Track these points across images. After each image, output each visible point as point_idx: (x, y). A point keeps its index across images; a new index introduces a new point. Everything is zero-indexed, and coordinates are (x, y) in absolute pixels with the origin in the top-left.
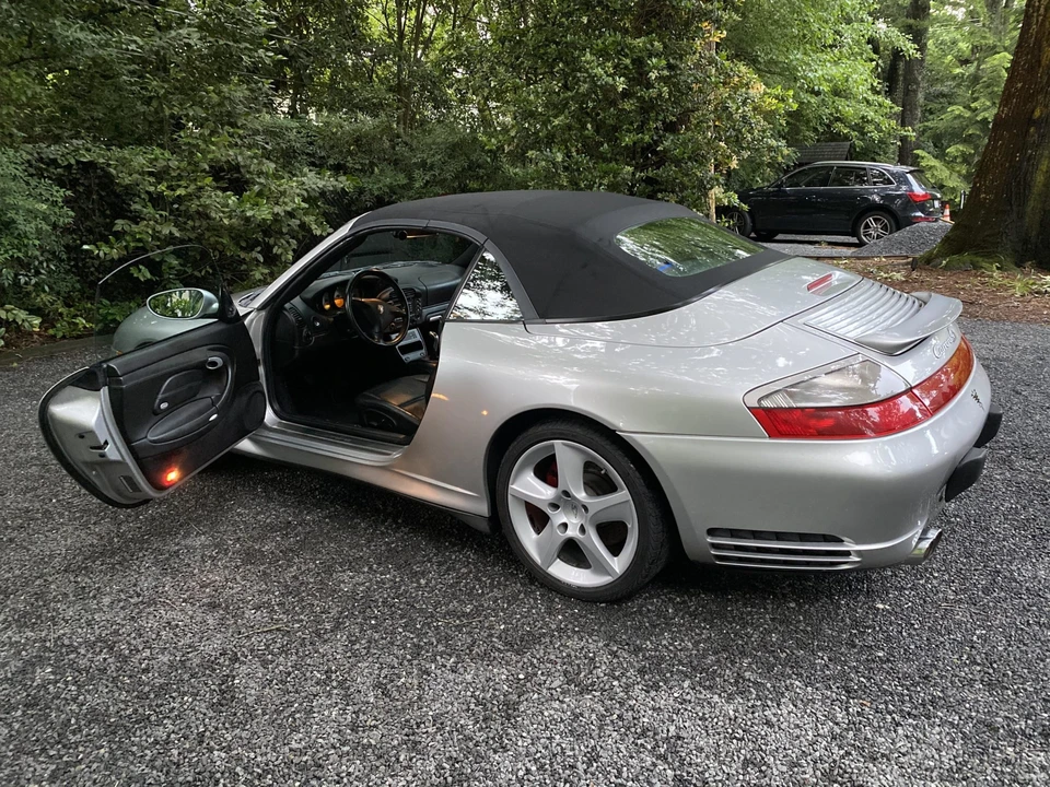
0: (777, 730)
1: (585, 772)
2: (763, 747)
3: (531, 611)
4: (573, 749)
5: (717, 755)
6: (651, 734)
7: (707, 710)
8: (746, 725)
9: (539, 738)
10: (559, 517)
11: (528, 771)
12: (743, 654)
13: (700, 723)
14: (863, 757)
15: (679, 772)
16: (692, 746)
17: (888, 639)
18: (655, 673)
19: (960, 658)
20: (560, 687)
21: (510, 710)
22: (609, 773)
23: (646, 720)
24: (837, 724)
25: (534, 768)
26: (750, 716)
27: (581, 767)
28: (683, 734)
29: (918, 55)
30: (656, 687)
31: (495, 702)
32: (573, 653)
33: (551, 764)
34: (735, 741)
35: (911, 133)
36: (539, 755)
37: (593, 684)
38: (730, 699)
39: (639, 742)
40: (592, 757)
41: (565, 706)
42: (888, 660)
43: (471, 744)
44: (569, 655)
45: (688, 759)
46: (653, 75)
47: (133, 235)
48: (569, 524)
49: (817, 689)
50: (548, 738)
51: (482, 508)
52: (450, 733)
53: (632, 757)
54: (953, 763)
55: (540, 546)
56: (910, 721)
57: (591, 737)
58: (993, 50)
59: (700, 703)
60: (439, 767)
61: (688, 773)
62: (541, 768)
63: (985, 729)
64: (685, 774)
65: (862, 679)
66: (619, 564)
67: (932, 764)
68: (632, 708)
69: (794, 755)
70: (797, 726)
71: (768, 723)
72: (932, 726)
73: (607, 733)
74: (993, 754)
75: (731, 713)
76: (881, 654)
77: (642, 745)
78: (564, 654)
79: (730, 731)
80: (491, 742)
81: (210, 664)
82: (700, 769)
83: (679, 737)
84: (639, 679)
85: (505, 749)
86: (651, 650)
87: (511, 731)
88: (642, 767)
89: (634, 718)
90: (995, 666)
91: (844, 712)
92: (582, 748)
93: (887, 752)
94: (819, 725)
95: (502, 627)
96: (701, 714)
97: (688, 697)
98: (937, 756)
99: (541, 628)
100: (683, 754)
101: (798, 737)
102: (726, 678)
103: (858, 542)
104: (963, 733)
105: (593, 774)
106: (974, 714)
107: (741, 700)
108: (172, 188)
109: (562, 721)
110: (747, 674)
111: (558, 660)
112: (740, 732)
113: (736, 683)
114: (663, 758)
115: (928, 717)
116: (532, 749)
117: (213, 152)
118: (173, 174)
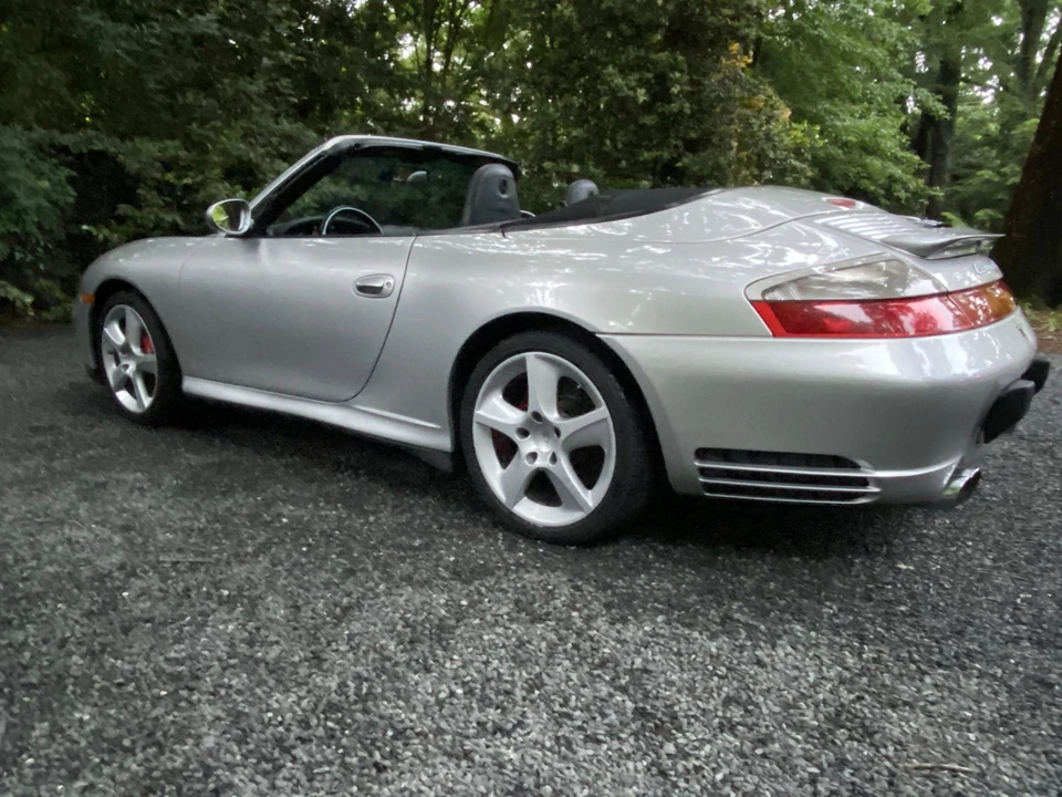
0: (770, 669)
1: (524, 699)
2: (751, 686)
3: (488, 547)
4: (512, 675)
5: (691, 690)
6: (610, 665)
7: (683, 646)
8: (731, 663)
9: (472, 662)
10: (527, 446)
11: (452, 694)
12: (733, 598)
13: (674, 657)
14: (880, 703)
15: (641, 705)
16: (661, 679)
17: (912, 596)
18: (624, 608)
19: (1001, 617)
20: (508, 614)
21: (441, 633)
22: (553, 701)
23: (607, 650)
24: (847, 669)
25: (460, 691)
26: (737, 654)
27: (519, 693)
28: (651, 667)
29: (948, 117)
30: (624, 621)
31: (427, 625)
32: (529, 585)
33: (483, 689)
34: (716, 679)
35: (938, 192)
36: (468, 678)
37: (548, 614)
38: (713, 636)
39: (595, 672)
40: (535, 684)
41: (510, 631)
42: (912, 615)
43: (388, 664)
44: (524, 587)
45: (654, 692)
46: (675, 90)
47: (134, 219)
48: (538, 452)
49: (823, 634)
50: (484, 663)
51: (444, 442)
52: (366, 653)
53: (584, 686)
54: (996, 715)
55: (505, 482)
56: (941, 671)
57: (537, 664)
58: (1023, 117)
59: (675, 637)
60: (343, 685)
61: (653, 707)
62: (470, 692)
63: (1036, 685)
64: (648, 707)
65: (879, 629)
66: (591, 498)
67: (969, 714)
68: (591, 639)
69: (790, 697)
70: (797, 668)
71: (759, 663)
72: (968, 677)
73: (557, 661)
74: (1049, 710)
75: (714, 650)
76: (903, 608)
77: (599, 676)
78: (519, 585)
79: (710, 668)
80: (413, 663)
81: (102, 577)
82: (668, 703)
83: (646, 671)
84: (604, 612)
85: (428, 670)
86: (623, 588)
87: (439, 652)
88: (595, 697)
89: (593, 649)
90: (1045, 626)
91: (856, 659)
92: (524, 673)
93: (910, 700)
94: (824, 668)
95: (452, 559)
96: (675, 650)
97: (662, 631)
98: (975, 708)
99: (497, 562)
100: (649, 687)
101: (796, 679)
102: (710, 617)
103: (877, 468)
104: (1009, 687)
105: (532, 702)
106: (1021, 669)
107: (727, 640)
108: (179, 178)
109: (504, 646)
110: (737, 616)
111: (510, 590)
112: (724, 669)
113: (723, 623)
114: (623, 690)
115: (963, 668)
116: (462, 672)
117: (224, 143)
118: (182, 163)
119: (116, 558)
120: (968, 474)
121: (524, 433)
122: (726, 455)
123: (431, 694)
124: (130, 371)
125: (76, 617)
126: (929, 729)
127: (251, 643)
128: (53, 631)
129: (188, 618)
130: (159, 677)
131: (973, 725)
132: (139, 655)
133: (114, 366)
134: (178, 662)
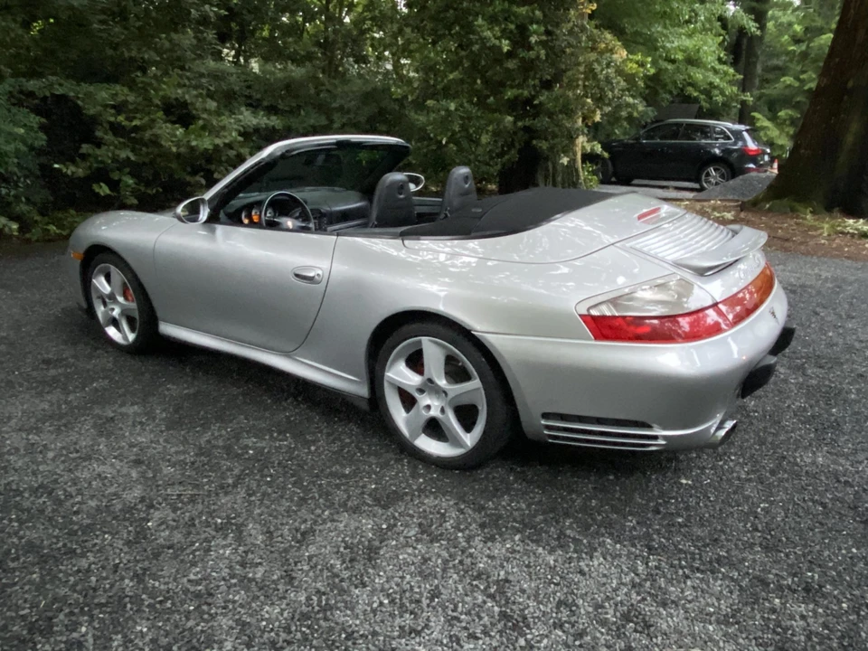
0: (588, 577)
1: (428, 606)
2: (575, 591)
3: (398, 474)
4: (419, 587)
5: (536, 596)
6: (484, 577)
7: (532, 559)
8: (563, 572)
9: (393, 577)
10: (424, 400)
11: (381, 604)
12: (567, 515)
13: (526, 569)
14: (656, 602)
15: (504, 609)
16: (517, 588)
17: (687, 508)
18: (493, 527)
19: (745, 526)
20: (414, 536)
21: (372, 553)
22: (447, 607)
23: (481, 565)
24: (637, 575)
25: (386, 601)
26: (567, 565)
27: (425, 602)
28: (511, 578)
29: (758, 33)
30: (492, 539)
31: (360, 547)
32: (428, 510)
33: (401, 599)
34: (552, 586)
35: (749, 98)
36: (391, 591)
37: (441, 534)
38: (551, 551)
39: (474, 583)
40: (435, 594)
41: (417, 551)
42: (686, 526)
43: (337, 580)
44: (425, 511)
45: (513, 598)
46: (533, 39)
47: (96, 157)
48: (432, 406)
49: (624, 546)
50: (400, 577)
51: (363, 391)
52: (321, 570)
53: (467, 595)
54: (729, 610)
55: (408, 422)
56: (698, 575)
57: (436, 578)
58: (821, 31)
59: (526, 553)
60: (309, 599)
61: (512, 610)
62: (392, 602)
63: (759, 584)
64: (508, 611)
65: (662, 540)
66: (470, 440)
67: (712, 610)
68: (471, 555)
69: (599, 599)
70: (605, 576)
71: (582, 573)
72: (715, 579)
73: (449, 575)
74: (763, 604)
75: (552, 562)
76: (680, 520)
77: (476, 585)
78: (421, 510)
79: (549, 577)
80: (354, 579)
81: (130, 509)
82: (521, 607)
83: (507, 581)
84: (479, 532)
85: (364, 585)
86: (492, 509)
87: (371, 571)
88: (474, 604)
89: (472, 564)
90: (773, 533)
91: (644, 566)
92: (428, 586)
93: (676, 599)
94: (623, 576)
95: (373, 486)
96: (527, 562)
97: (518, 548)
98: (716, 604)
99: (404, 488)
100: (509, 595)
101: (604, 584)
102: (551, 534)
103: (665, 428)
104: (741, 586)
105: (434, 608)
106: (751, 571)
107: (561, 553)
108: (130, 119)
109: (413, 564)
110: (568, 532)
111: (415, 515)
112: (558, 578)
113: (558, 539)
114: (492, 597)
115: (713, 572)
116: (387, 586)
117: (164, 90)
118: (131, 107)
119: (137, 492)
120: (729, 425)
121: (421, 391)
122: (563, 417)
123: (368, 605)
124: (116, 313)
125: (121, 547)
126: (685, 622)
127: (243, 565)
128: (107, 559)
129: (197, 544)
130: (186, 595)
131: (713, 619)
132: (169, 577)
133: (102, 308)
134: (197, 583)
